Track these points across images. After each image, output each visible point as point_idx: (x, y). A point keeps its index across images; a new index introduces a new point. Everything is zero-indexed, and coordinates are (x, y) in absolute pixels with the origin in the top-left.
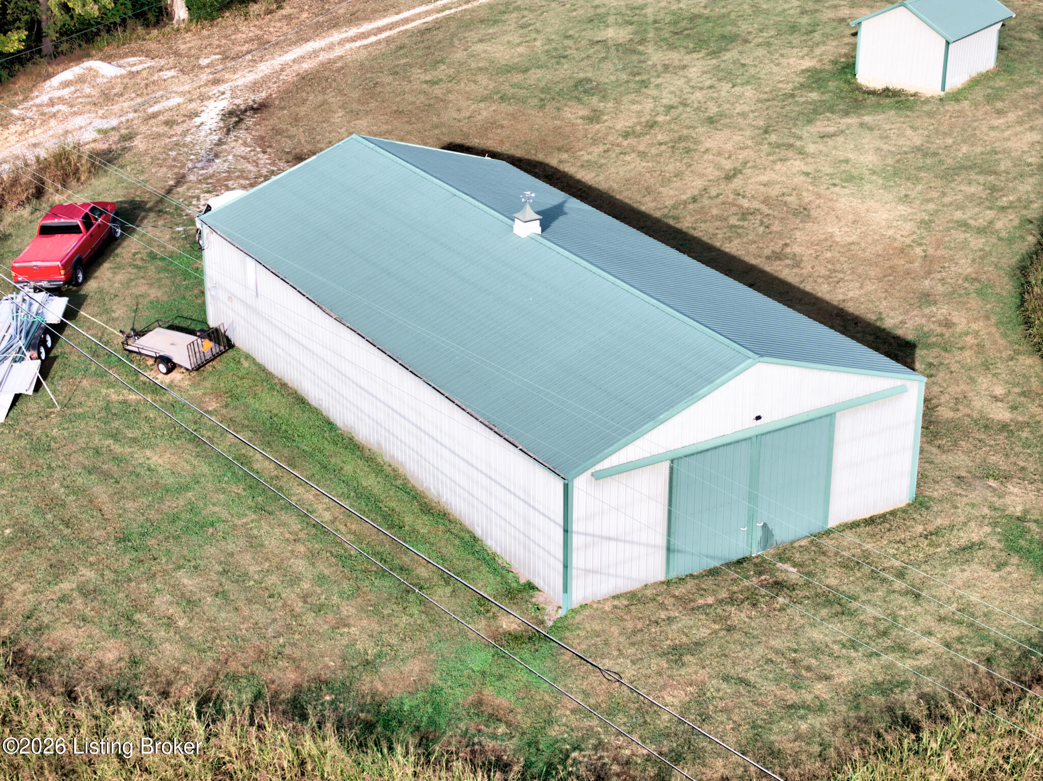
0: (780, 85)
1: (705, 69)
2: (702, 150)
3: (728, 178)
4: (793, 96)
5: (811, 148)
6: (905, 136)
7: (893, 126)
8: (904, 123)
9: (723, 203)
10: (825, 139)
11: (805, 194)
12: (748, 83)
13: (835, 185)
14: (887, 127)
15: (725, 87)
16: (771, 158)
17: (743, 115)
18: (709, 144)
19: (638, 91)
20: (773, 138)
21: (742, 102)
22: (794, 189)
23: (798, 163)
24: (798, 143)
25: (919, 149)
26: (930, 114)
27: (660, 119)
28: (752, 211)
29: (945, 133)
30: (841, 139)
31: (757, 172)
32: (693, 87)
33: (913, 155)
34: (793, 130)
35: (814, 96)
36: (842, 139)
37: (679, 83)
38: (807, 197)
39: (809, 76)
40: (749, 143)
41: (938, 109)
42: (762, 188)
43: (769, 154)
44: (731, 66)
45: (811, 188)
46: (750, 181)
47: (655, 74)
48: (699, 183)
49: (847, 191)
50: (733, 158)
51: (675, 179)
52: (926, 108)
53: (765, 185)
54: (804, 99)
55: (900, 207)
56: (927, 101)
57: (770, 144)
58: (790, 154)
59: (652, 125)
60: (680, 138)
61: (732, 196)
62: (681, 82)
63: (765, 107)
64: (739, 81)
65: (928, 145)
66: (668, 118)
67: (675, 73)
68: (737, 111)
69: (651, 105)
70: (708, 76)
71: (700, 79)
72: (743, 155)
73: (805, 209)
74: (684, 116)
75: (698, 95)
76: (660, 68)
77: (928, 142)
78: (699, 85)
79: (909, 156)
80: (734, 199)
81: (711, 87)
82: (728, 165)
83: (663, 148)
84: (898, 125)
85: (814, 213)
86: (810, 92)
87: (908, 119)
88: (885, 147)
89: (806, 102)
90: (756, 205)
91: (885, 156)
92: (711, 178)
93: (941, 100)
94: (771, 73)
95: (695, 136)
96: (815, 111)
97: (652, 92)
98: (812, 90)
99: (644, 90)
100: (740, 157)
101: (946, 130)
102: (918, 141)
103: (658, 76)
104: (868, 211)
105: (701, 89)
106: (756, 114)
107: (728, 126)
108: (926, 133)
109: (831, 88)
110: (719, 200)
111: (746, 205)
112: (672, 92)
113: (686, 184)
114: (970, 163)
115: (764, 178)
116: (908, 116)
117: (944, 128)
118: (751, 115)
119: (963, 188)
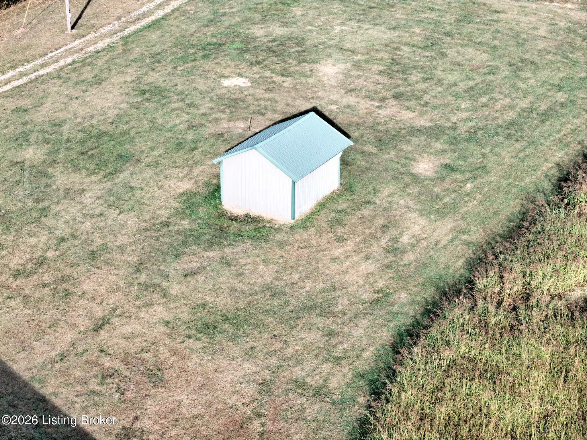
0: (159, 212)
1: (99, 194)
2: (79, 293)
3: (97, 329)
4: (167, 224)
5: (175, 290)
6: (258, 273)
7: (249, 261)
8: (258, 256)
9: (87, 362)
10: (189, 278)
11: (161, 349)
12: (132, 209)
13: (190, 337)
14: (243, 261)
15: (113, 213)
16: (138, 303)
17: (121, 248)
18: (86, 286)
19: (38, 221)
20: (143, 277)
21: (123, 232)
22: (153, 343)
23: (160, 309)
24: (165, 284)
25: (269, 288)
26: (281, 244)
27: (50, 254)
28: (111, 372)
29: (292, 268)
30: (201, 278)
31: (122, 322)
32: (85, 215)
33: (263, 295)
34: (162, 268)
35: (186, 224)
36: (203, 278)
37: (74, 210)
38: (164, 353)
39: (185, 201)
40: (121, 284)
41: (288, 238)
42: (124, 343)
43: (137, 298)
44: (122, 190)
45: (167, 342)
46: (115, 333)
47: (56, 200)
48: (69, 337)
49: (200, 344)
50: (104, 303)
51: (49, 331)
52: (279, 237)
53: (127, 338)
54: (176, 228)
55: (246, 365)
56: (279, 230)
57: (139, 284)
58: (155, 297)
59: (40, 262)
60: (63, 278)
61: (96, 353)
62: (75, 210)
63: (142, 238)
64: (125, 207)
65: (277, 283)
66: (57, 253)
67: (74, 199)
68: (117, 244)
69: (45, 237)
70: (101, 202)
71: (93, 206)
72: (114, 299)
73: (159, 369)
74: (73, 250)
75: (88, 225)
76: (61, 193)
77: (277, 279)
78: (91, 212)
79: (259, 297)
80: (97, 357)
81: (101, 215)
82: (99, 312)
83: (46, 290)
84: (253, 259)
85: (167, 375)
86: (184, 219)
87: (262, 251)
88: (239, 286)
89: (178, 232)
90: (117, 364)
91: (238, 298)
92: (82, 329)
93: (292, 227)
94: (153, 197)
95: (75, 276)
96: (184, 244)
97: (50, 221)
98: (185, 217)
99: (43, 219)
100: (111, 302)
101: (293, 264)
102: (268, 278)
103: (58, 203)
104: (216, 370)
105: (92, 217)
106: (134, 247)
107: (106, 263)
108: (276, 268)
109: (202, 215)
110: (83, 358)
111: (107, 365)
112: (67, 222)
113: (57, 337)
114: (311, 303)
115: (127, 330)
116: (262, 248)
117: (292, 262)
118: (129, 249)
119: (303, 335)
